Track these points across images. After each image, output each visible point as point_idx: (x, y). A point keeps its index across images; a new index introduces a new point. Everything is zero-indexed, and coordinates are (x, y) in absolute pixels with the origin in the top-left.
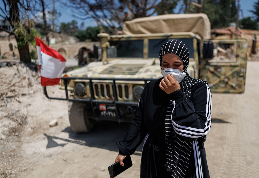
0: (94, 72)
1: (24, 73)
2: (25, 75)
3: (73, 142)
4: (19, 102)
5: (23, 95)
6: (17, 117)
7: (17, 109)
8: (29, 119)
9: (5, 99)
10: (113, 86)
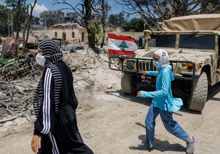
0: (139, 56)
1: (91, 54)
2: (92, 55)
3: (122, 98)
4: (88, 72)
5: (91, 68)
6: (88, 81)
7: (88, 76)
8: (96, 83)
9: (81, 69)
10: (150, 64)
